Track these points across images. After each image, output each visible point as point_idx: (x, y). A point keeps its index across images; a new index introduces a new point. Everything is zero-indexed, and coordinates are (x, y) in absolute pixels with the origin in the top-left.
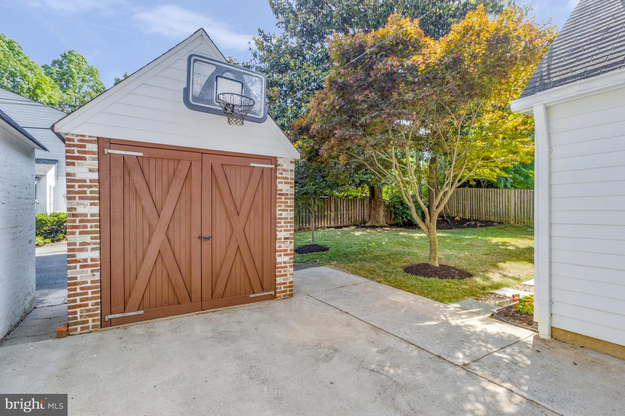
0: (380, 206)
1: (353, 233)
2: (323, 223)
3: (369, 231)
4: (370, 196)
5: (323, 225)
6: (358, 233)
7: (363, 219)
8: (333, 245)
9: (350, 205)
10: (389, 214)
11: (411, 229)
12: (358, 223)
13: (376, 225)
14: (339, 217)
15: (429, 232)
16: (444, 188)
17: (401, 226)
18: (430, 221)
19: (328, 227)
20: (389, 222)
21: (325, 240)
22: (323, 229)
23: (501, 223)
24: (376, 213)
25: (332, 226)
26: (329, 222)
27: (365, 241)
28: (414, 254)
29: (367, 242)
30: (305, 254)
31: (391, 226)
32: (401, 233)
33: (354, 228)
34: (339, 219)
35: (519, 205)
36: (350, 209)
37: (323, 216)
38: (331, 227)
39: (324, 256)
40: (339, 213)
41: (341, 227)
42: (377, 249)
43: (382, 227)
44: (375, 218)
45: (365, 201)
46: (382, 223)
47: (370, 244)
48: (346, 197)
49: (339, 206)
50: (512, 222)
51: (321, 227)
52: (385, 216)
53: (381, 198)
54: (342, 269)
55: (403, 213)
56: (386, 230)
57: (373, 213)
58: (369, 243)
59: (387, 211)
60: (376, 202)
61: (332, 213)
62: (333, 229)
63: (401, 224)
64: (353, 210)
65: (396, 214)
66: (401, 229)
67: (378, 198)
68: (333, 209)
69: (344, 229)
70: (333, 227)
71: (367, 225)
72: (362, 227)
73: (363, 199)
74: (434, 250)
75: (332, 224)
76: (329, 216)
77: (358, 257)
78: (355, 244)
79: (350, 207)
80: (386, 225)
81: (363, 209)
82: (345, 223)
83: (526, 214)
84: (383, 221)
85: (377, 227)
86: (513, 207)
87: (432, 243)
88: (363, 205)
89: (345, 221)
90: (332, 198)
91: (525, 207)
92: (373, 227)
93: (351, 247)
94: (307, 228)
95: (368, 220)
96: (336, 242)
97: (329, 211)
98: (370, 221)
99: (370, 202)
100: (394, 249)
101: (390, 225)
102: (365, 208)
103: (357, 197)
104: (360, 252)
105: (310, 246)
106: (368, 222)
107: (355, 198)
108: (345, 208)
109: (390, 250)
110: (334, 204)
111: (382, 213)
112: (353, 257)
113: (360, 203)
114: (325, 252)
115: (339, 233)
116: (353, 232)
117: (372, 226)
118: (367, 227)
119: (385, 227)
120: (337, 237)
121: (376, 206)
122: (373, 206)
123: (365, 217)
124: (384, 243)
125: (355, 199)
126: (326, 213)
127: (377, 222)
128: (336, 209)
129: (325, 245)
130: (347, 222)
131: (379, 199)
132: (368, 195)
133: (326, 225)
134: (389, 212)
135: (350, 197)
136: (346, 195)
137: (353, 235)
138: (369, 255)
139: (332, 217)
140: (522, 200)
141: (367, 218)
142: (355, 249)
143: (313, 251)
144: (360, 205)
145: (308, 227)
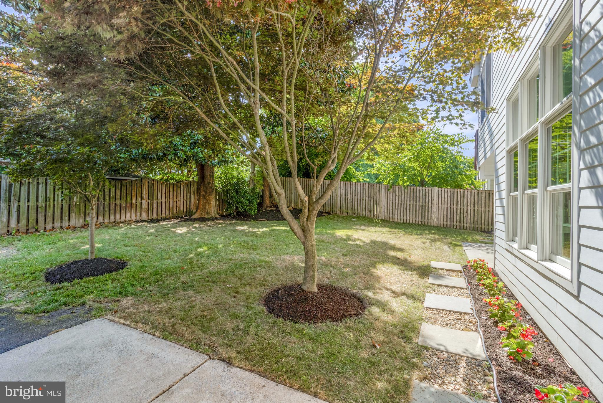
0: (211, 194)
1: (174, 230)
2: (128, 215)
3: (197, 225)
4: (198, 181)
5: (128, 218)
6: (181, 230)
7: (188, 209)
8: (136, 256)
9: (171, 190)
10: (221, 203)
11: (247, 221)
12: (182, 214)
13: (206, 217)
14: (155, 206)
15: (305, 237)
16: (329, 165)
17: (234, 218)
18: (307, 218)
19: (136, 221)
20: (221, 213)
21: (124, 245)
22: (128, 224)
23: (329, 213)
24: (206, 203)
25: (143, 219)
26: (138, 214)
27: (192, 244)
28: (268, 265)
29: (195, 246)
30: (66, 284)
31: (224, 217)
32: (239, 228)
33: (176, 221)
34: (155, 210)
35: (344, 196)
36: (171, 196)
37: (128, 205)
38: (141, 221)
39: (110, 285)
40: (155, 201)
41: (157, 221)
42: (212, 258)
43: (213, 219)
44: (205, 209)
45: (192, 186)
46: (213, 215)
47: (199, 250)
48: (166, 180)
49: (155, 192)
50: (338, 212)
51: (125, 221)
52: (217, 206)
53: (213, 183)
54: (140, 325)
55: (238, 202)
56: (219, 224)
57: (202, 202)
58: (198, 248)
59: (219, 200)
60: (207, 189)
61: (144, 202)
62: (145, 224)
63: (235, 214)
64: (175, 197)
65: (229, 203)
66: (237, 221)
67: (209, 183)
68: (145, 196)
69: (162, 223)
70: (144, 221)
71: (194, 216)
72: (188, 220)
73: (189, 185)
74: (313, 265)
75: (144, 216)
76: (139, 205)
77: (179, 279)
78: (175, 251)
79: (171, 193)
80: (217, 216)
81: (188, 197)
82: (163, 215)
83: (349, 205)
84: (214, 212)
85: (208, 220)
86: (339, 198)
87: (309, 254)
88: (189, 191)
89: (163, 212)
90: (143, 181)
91: (349, 199)
92: (202, 220)
93: (169, 258)
94: (100, 223)
95: (195, 210)
96: (143, 249)
97: (139, 199)
98: (199, 211)
99: (198, 188)
100: (237, 257)
101: (221, 216)
102: (192, 196)
103: (181, 182)
104: (183, 268)
105: (86, 262)
106: (195, 213)
107: (178, 182)
108: (164, 195)
109: (231, 259)
110: (147, 188)
111: (213, 202)
112: (170, 280)
113: (185, 189)
114: (114, 275)
115: (152, 231)
116: (174, 228)
117: (201, 218)
118: (195, 220)
119: (217, 219)
120: (147, 238)
121: (206, 193)
122: (203, 193)
123: (192, 207)
124: (221, 246)
125: (179, 184)
126: (134, 201)
127: (208, 213)
128: (151, 196)
129: (120, 256)
130: (167, 213)
131: (210, 185)
132: (196, 179)
133: (134, 218)
134: (221, 201)
135: (171, 182)
136: (166, 177)
137: (174, 232)
138: (199, 273)
139: (143, 206)
140: (347, 191)
141: (193, 208)
142: (175, 261)
143: (87, 275)
144: (185, 192)
145: (102, 221)
